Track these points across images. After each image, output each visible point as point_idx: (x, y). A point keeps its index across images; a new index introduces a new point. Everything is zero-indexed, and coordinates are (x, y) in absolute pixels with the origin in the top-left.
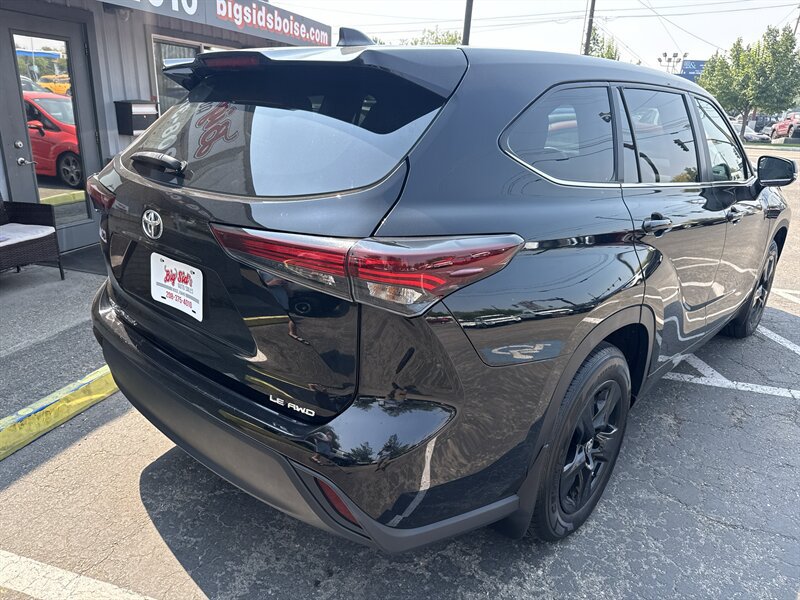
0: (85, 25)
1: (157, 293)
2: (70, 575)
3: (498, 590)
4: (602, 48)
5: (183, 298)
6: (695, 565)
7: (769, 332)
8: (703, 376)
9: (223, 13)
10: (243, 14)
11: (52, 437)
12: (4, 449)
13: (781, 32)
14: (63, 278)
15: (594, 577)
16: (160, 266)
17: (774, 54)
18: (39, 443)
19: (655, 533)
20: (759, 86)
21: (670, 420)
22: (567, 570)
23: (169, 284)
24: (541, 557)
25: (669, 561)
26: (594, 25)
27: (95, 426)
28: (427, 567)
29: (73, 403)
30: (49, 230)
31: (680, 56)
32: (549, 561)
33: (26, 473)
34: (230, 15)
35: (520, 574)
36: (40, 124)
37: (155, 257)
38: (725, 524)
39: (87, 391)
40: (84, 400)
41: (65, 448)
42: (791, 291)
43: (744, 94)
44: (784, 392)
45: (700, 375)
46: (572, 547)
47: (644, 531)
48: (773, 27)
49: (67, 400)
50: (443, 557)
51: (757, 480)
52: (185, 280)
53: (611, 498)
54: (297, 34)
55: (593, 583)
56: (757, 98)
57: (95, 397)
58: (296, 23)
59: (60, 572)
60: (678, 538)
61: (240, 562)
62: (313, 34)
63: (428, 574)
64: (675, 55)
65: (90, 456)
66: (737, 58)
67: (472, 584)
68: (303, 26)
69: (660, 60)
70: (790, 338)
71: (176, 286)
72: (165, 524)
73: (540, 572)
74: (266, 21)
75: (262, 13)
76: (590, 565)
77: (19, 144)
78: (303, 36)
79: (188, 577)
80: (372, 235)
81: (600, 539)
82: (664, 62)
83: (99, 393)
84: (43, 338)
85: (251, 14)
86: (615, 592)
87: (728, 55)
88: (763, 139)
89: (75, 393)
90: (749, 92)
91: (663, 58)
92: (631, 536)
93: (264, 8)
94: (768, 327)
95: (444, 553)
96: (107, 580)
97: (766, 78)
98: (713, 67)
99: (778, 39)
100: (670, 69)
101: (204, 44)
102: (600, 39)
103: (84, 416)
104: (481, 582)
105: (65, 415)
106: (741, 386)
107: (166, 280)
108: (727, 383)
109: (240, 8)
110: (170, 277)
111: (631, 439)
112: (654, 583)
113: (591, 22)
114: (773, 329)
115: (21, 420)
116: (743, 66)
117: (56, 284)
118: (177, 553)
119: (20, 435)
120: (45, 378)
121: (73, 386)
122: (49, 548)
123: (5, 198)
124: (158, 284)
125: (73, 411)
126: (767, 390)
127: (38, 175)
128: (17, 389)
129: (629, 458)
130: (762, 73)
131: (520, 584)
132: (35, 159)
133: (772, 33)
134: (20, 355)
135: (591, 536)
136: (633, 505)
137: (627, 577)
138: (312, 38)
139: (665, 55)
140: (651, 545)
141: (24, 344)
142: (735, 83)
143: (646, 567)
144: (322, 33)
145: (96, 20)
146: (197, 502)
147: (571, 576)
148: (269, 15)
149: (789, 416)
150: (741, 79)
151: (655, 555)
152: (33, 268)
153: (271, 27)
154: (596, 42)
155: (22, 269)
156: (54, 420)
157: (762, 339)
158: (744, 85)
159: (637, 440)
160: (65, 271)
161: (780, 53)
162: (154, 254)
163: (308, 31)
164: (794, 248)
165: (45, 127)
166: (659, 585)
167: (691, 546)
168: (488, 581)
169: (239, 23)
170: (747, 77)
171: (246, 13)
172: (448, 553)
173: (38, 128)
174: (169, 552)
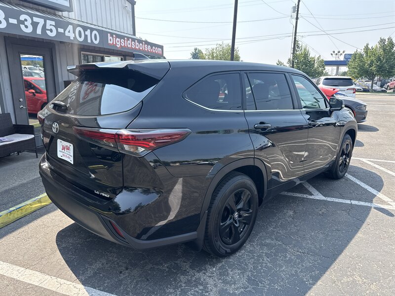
0: (52, 49)
1: (60, 155)
2: (23, 269)
3: (195, 275)
4: (301, 50)
5: (68, 156)
6: (282, 267)
7: (351, 177)
8: (313, 195)
9: (111, 43)
10: (121, 43)
11: (22, 220)
12: (2, 223)
13: (387, 40)
14: (37, 157)
15: (237, 271)
16: (60, 144)
17: (384, 50)
18: (18, 222)
19: (268, 255)
20: (378, 65)
21: (291, 213)
22: (226, 268)
23: (63, 151)
24: (217, 263)
25: (270, 265)
26: (297, 39)
27: (41, 216)
28: (167, 267)
29: (33, 206)
30: (32, 136)
31: (341, 52)
32: (220, 265)
33: (11, 233)
34: (115, 43)
35: (206, 269)
36: (34, 91)
37: (59, 141)
38: (300, 252)
39: (40, 201)
40: (38, 205)
41: (28, 223)
42: (369, 159)
43: (371, 69)
44: (348, 202)
45: (311, 195)
46: (231, 260)
47: (264, 255)
48: (383, 38)
49: (31, 205)
50: (175, 263)
51: (321, 236)
52: (68, 149)
53: (254, 242)
54: (146, 50)
55: (235, 273)
56: (378, 71)
57: (43, 204)
58: (146, 45)
59: (18, 268)
60: (278, 257)
61: (91, 265)
62: (154, 50)
63: (167, 270)
64: (339, 52)
65: (37, 227)
66: (366, 52)
67: (184, 273)
68: (149, 46)
69: (332, 54)
70: (361, 180)
71: (65, 152)
72: (63, 251)
73: (214, 269)
74: (132, 45)
75: (130, 42)
76: (236, 267)
77: (21, 100)
78: (149, 50)
79: (69, 270)
80: (126, 128)
81: (244, 257)
82: (334, 55)
83: (45, 203)
84: (25, 182)
85: (124, 42)
86: (243, 276)
87: (362, 51)
88: (383, 90)
89: (34, 203)
90: (373, 68)
91: (333, 54)
92: (258, 256)
93: (130, 40)
94: (351, 175)
95: (176, 262)
96: (37, 271)
97: (381, 62)
98: (355, 57)
99: (386, 43)
100: (337, 58)
101: (105, 55)
102: (300, 46)
103: (38, 212)
104: (188, 272)
105: (30, 211)
106: (329, 199)
107: (62, 149)
108: (323, 198)
109: (119, 40)
110: (63, 149)
111: (271, 220)
112: (261, 273)
113: (295, 38)
114: (354, 176)
115: (10, 212)
116: (370, 56)
117: (34, 160)
118: (67, 262)
119: (10, 218)
120: (24, 197)
121: (33, 199)
122: (16, 259)
123: (14, 123)
124: (60, 151)
125: (33, 210)
126: (341, 201)
127: (29, 113)
128: (11, 201)
129: (267, 227)
130: (379, 59)
131: (205, 273)
132: (28, 106)
133: (382, 41)
134: (14, 189)
135: (240, 256)
136: (262, 245)
137: (251, 271)
138: (154, 51)
139: (334, 52)
140: (265, 259)
141: (17, 184)
142: (366, 64)
143: (260, 268)
144: (159, 49)
145: (57, 47)
146: (78, 243)
147: (227, 270)
148: (133, 42)
149: (346, 211)
150: (369, 62)
151: (266, 263)
152: (25, 153)
153: (134, 47)
154: (298, 47)
155: (20, 154)
156: (24, 213)
157: (347, 179)
158: (371, 65)
159: (273, 220)
160: (38, 154)
161: (387, 50)
162: (58, 140)
163: (152, 48)
164: (378, 140)
165: (36, 92)
166: (263, 274)
167: (282, 260)
168: (191, 272)
169: (118, 46)
170: (372, 62)
171: (122, 42)
172: (178, 262)
173: (33, 93)
174: (64, 261)
